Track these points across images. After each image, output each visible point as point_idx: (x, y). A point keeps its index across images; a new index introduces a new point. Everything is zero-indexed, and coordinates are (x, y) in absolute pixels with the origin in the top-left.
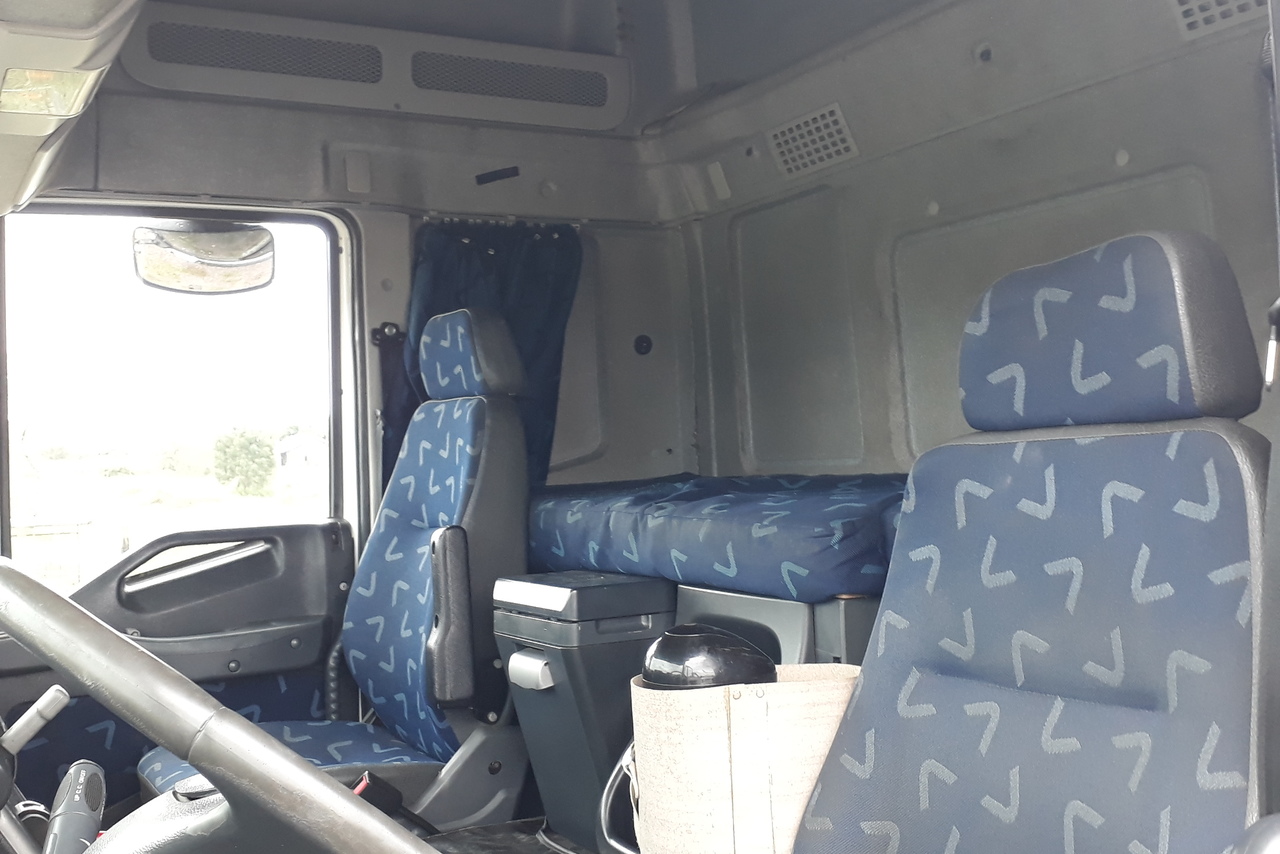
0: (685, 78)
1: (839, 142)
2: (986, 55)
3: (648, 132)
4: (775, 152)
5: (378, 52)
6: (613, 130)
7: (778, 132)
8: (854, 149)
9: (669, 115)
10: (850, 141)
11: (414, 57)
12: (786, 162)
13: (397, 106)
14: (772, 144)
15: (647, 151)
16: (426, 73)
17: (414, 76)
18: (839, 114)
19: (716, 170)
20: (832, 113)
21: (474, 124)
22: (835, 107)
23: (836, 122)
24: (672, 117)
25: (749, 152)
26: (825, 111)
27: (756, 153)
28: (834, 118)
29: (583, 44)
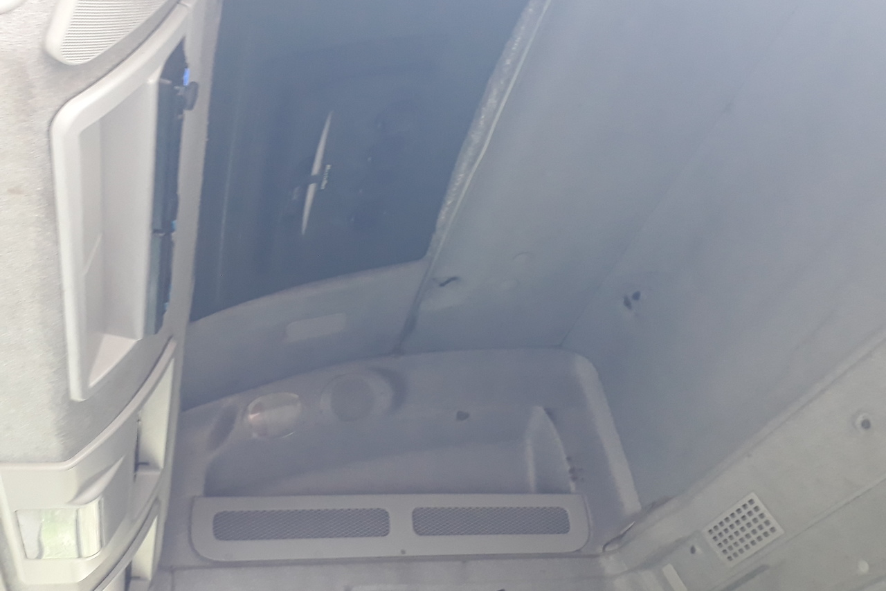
0: (630, 502)
1: (764, 525)
2: (866, 424)
3: (608, 549)
4: (714, 545)
5: (386, 512)
6: (578, 551)
7: (711, 527)
8: (778, 528)
9: (622, 532)
10: (774, 523)
11: (414, 512)
12: (725, 551)
13: (403, 552)
14: (709, 538)
15: (610, 564)
16: (425, 523)
17: (414, 526)
18: (757, 502)
19: (669, 571)
20: (751, 501)
21: (464, 559)
22: (753, 496)
23: (756, 509)
24: (625, 533)
25: (693, 550)
26: (746, 501)
27: (698, 550)
28: (754, 506)
29: (545, 488)
